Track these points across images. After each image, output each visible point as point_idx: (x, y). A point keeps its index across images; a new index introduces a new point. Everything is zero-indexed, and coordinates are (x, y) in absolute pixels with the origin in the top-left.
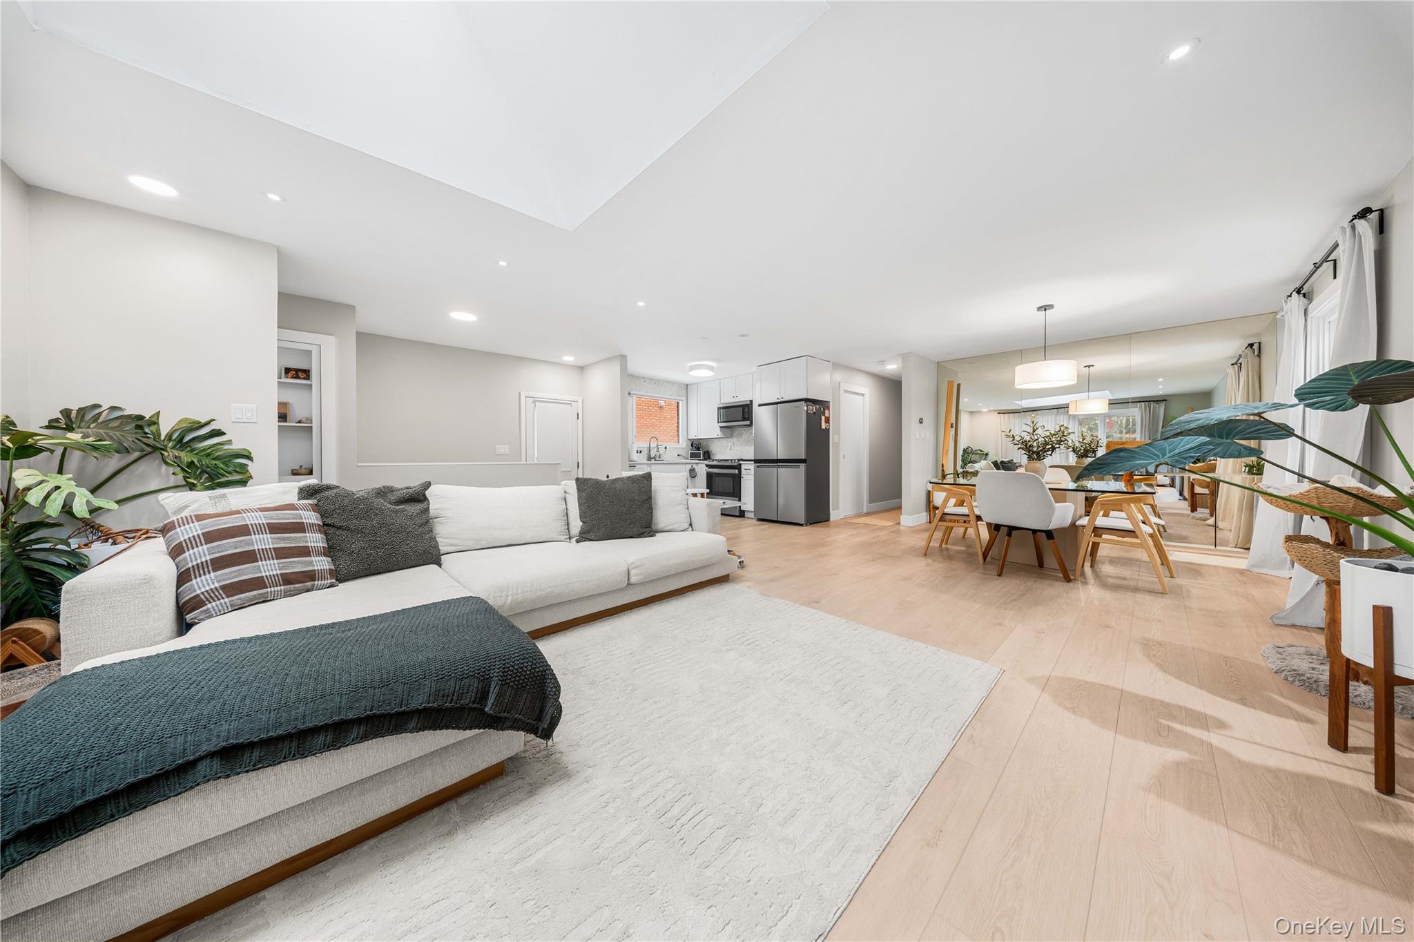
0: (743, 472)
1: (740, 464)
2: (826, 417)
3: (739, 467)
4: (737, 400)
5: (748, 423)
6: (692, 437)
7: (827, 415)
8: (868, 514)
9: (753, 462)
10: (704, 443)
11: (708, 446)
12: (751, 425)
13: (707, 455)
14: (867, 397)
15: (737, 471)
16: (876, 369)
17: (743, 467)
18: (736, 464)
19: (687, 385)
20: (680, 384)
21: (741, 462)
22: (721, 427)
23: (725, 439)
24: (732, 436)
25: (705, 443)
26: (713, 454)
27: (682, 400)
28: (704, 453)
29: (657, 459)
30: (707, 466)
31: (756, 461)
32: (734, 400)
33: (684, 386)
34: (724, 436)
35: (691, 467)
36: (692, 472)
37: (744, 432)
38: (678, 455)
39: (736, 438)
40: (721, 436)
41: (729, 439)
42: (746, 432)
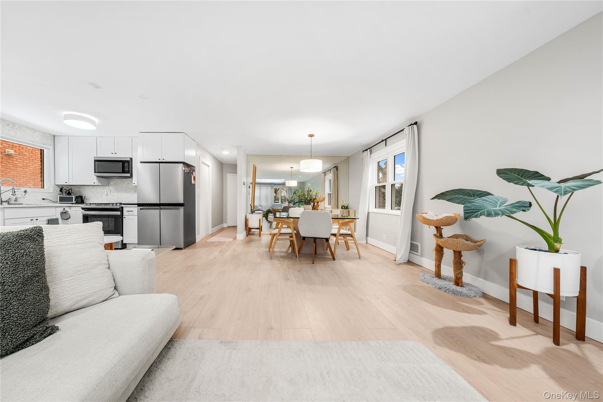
0: (125, 213)
1: (123, 208)
2: (194, 176)
3: (121, 210)
4: (116, 156)
5: (128, 175)
6: (60, 183)
7: (194, 175)
8: (213, 235)
9: (137, 206)
10: (75, 190)
11: (80, 192)
12: (131, 176)
13: (80, 200)
14: (211, 167)
15: (119, 213)
16: (216, 153)
17: (125, 210)
18: (118, 207)
19: (54, 136)
20: (45, 133)
21: (123, 206)
22: (98, 176)
23: (101, 187)
24: (108, 185)
26: (87, 199)
27: (49, 149)
28: (77, 197)
29: (12, 202)
30: (83, 209)
31: (139, 205)
32: (113, 156)
33: (51, 135)
34: (100, 184)
35: (63, 210)
36: (64, 215)
37: (121, 182)
38: (43, 199)
39: (112, 186)
40: (97, 184)
41: (107, 187)
42: (125, 182)
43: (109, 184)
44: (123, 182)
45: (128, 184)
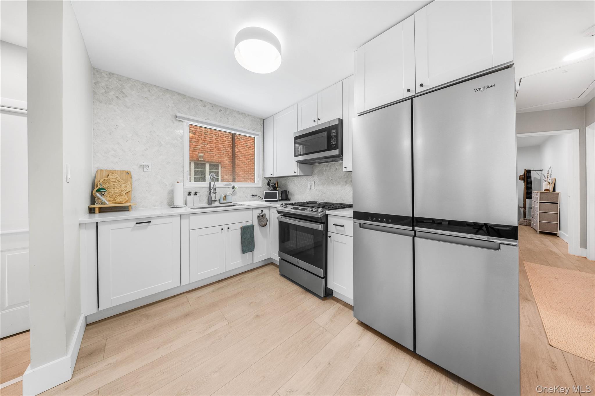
0: (331, 228)
1: (326, 216)
3: (324, 221)
4: (320, 122)
5: (337, 152)
6: (268, 175)
11: (286, 185)
12: (340, 157)
13: (285, 196)
15: (320, 227)
17: (331, 221)
18: (319, 214)
19: (264, 120)
21: (327, 211)
22: (298, 162)
23: (304, 177)
24: (310, 174)
25: (283, 182)
26: (291, 194)
27: (258, 135)
28: (282, 192)
29: (222, 201)
30: (280, 212)
32: (315, 124)
33: (261, 119)
34: (302, 174)
35: (261, 213)
36: (261, 220)
37: (327, 169)
38: (253, 195)
39: (317, 176)
40: (298, 174)
41: (311, 177)
42: (332, 167)
43: (312, 173)
44: (328, 168)
45: (335, 171)
